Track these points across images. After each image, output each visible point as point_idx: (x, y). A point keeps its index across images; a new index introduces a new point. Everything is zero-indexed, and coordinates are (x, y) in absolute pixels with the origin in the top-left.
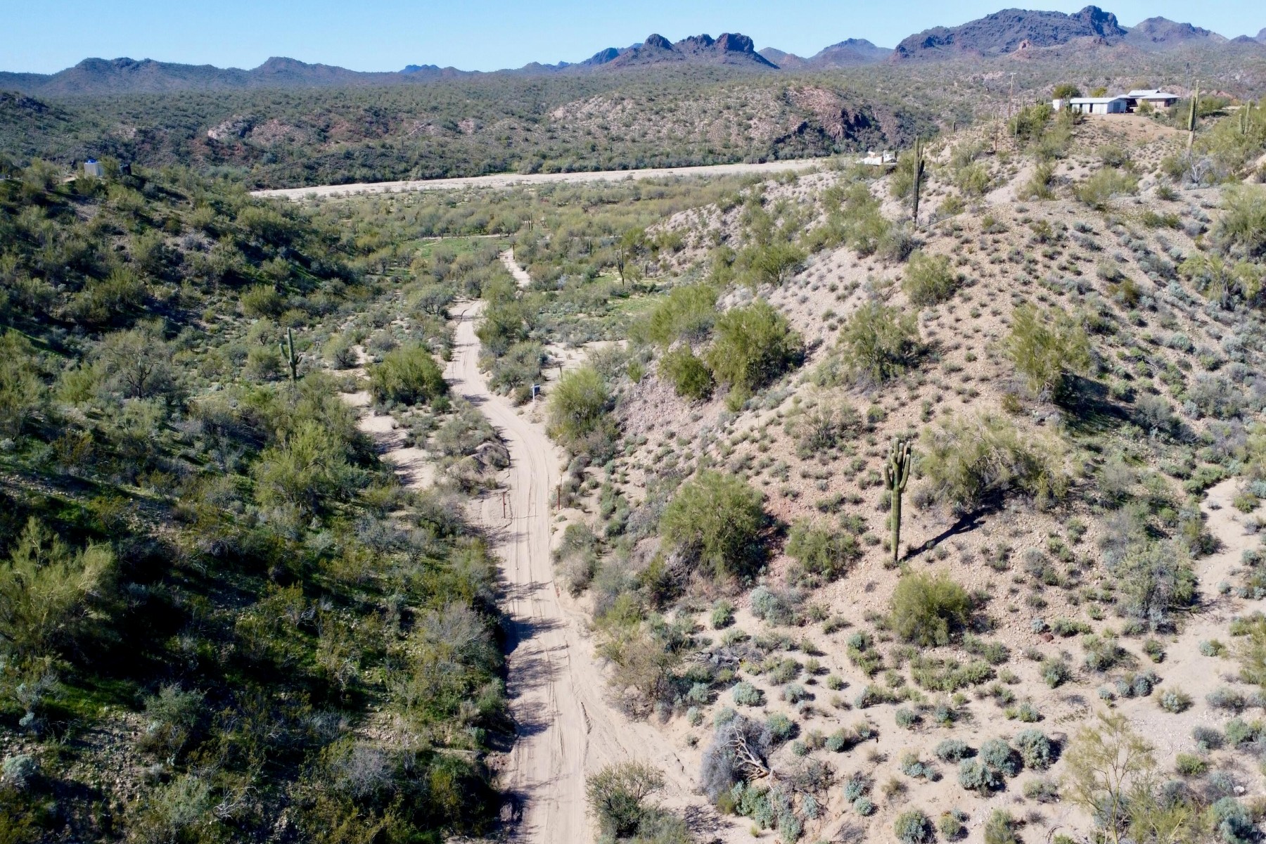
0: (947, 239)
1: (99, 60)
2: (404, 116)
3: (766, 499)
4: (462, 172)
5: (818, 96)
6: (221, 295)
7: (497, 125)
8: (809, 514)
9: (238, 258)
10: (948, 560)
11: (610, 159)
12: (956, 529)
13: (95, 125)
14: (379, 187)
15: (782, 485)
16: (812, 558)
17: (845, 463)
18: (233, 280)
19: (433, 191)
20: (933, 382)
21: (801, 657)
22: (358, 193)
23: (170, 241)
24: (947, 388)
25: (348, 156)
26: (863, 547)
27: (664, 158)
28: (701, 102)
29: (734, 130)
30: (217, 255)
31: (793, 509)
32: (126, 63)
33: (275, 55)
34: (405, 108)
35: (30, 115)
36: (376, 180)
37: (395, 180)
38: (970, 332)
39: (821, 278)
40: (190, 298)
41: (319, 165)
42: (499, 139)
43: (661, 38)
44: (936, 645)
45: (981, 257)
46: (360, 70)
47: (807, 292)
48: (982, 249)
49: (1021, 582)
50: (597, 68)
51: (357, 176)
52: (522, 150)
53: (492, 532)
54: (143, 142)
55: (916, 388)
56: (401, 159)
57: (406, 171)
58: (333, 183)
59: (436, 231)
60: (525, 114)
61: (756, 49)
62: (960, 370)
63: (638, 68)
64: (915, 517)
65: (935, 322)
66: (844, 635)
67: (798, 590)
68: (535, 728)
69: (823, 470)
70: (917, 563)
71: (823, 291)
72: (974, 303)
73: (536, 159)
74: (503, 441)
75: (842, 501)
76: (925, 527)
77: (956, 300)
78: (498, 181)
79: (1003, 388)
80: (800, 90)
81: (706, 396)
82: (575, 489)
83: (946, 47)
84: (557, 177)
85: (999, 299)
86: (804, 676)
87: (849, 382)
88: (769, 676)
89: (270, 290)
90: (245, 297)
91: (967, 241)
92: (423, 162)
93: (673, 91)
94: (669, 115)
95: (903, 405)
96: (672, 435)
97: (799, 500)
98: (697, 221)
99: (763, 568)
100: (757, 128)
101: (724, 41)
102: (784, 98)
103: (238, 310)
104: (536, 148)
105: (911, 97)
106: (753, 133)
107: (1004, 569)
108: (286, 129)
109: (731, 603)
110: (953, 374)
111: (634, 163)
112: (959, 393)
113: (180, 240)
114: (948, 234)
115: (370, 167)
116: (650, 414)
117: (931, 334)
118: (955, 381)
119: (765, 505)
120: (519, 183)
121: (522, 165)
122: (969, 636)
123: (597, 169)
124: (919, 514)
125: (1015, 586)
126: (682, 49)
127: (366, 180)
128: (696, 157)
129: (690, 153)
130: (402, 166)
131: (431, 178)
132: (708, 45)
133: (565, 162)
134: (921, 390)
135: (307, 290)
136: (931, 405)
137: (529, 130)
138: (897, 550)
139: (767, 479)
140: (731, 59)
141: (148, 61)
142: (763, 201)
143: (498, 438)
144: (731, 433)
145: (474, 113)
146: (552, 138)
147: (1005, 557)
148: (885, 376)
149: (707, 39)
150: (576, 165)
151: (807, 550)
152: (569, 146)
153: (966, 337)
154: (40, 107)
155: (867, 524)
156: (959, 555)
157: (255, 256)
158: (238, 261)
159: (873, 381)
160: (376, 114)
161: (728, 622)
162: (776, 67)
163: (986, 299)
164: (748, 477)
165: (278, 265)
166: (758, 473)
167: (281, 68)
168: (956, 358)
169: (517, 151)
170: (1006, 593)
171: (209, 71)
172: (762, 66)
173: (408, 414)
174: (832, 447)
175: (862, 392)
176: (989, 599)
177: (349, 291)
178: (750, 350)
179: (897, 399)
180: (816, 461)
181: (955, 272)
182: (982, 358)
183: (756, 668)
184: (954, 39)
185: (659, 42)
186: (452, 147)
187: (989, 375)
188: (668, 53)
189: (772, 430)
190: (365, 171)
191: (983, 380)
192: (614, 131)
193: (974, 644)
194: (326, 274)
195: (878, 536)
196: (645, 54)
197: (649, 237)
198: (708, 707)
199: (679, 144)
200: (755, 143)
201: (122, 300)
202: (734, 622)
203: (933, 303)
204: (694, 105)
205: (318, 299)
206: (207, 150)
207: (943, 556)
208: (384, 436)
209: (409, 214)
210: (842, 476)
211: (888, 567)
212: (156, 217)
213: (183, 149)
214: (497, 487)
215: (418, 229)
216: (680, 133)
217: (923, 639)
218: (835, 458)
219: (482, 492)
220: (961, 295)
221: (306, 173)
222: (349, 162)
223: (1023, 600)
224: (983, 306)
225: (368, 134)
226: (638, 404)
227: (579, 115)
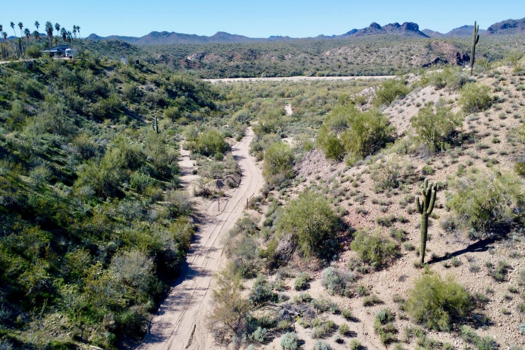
0: (490, 79)
1: (156, 32)
2: (263, 53)
3: (347, 213)
4: (282, 75)
5: (446, 46)
6: (157, 110)
7: (299, 57)
8: (371, 225)
9: (165, 95)
10: (460, 268)
11: (346, 71)
12: (471, 248)
13: (147, 53)
14: (247, 80)
15: (359, 206)
16: (365, 253)
17: (402, 197)
18: (162, 104)
19: (268, 82)
20: (468, 154)
21: (339, 320)
22: (239, 81)
23: (140, 87)
24: (477, 158)
25: (238, 67)
26: (403, 251)
27: (370, 72)
28: (390, 48)
29: (404, 60)
30: (158, 93)
31: (362, 222)
32: (165, 33)
33: (220, 31)
34: (264, 50)
35: (124, 49)
36: (247, 77)
37: (255, 77)
38: (497, 127)
39: (413, 100)
40: (144, 110)
41: (226, 70)
42: (299, 62)
43: (377, 24)
44: (440, 330)
45: (511, 88)
46: (251, 37)
47: (404, 107)
48: (512, 83)
49: (516, 292)
50: (348, 37)
51: (240, 75)
52: (309, 67)
53: (209, 218)
54: (163, 60)
55: (457, 157)
56: (258, 69)
57: (260, 73)
58: (230, 78)
59: (264, 96)
60: (313, 53)
61: (420, 29)
62: (488, 148)
63: (366, 36)
64: (441, 235)
65: (475, 122)
66: (377, 310)
67: (354, 273)
68: (158, 338)
69: (386, 200)
70: (437, 267)
71: (413, 107)
72: (503, 111)
73: (314, 71)
74: (241, 175)
75: (394, 220)
76: (447, 243)
77: (491, 110)
78: (296, 79)
79: (517, 160)
80: (437, 44)
81: (340, 160)
82: (259, 200)
83: (513, 29)
84: (322, 78)
85: (520, 110)
86: (337, 335)
87: (416, 153)
88: (313, 330)
89: (175, 109)
90: (165, 111)
91: (503, 79)
92: (267, 70)
93: (379, 45)
94: (375, 54)
95: (446, 166)
96: (319, 178)
97: (367, 216)
98: (374, 92)
99: (335, 256)
100: (415, 60)
101: (405, 25)
102: (429, 47)
103: (162, 116)
104: (315, 66)
105: (493, 49)
106: (413, 62)
107: (503, 280)
108: (217, 57)
109: (311, 275)
110: (483, 150)
111: (356, 73)
112: (485, 161)
113: (144, 87)
114: (492, 76)
115: (246, 72)
116: (311, 166)
117: (471, 127)
118: (483, 154)
119: (345, 217)
120: (305, 79)
121: (308, 72)
122: (467, 328)
123: (340, 75)
124: (445, 234)
125: (510, 295)
126: (386, 29)
127: (244, 77)
128: (385, 72)
129: (382, 70)
130: (258, 72)
131: (269, 77)
132: (398, 27)
133: (326, 72)
134: (460, 159)
135: (193, 110)
136: (465, 167)
137: (312, 59)
138: (423, 256)
139: (352, 203)
140: (408, 33)
141: (173, 33)
142: (406, 83)
143: (239, 173)
144: (343, 176)
145: (292, 52)
146: (322, 62)
147: (504, 272)
148: (438, 149)
149: (397, 25)
150: (331, 74)
151: (363, 247)
152: (329, 65)
153: (495, 129)
154: (128, 46)
155: (408, 236)
156: (469, 265)
157: (173, 95)
158: (165, 96)
159: (429, 152)
160: (252, 52)
161: (305, 287)
162: (429, 37)
163: (510, 109)
164: (341, 201)
165: (182, 99)
166: (348, 199)
167: (221, 35)
168: (486, 141)
169: (307, 67)
170: (501, 298)
171: (195, 36)
172: (422, 36)
173: (203, 160)
174: (396, 187)
175: (422, 158)
176: (487, 301)
177: (212, 113)
178: (364, 134)
179: (443, 162)
180: (384, 194)
181: (492, 95)
182: (504, 141)
183: (307, 323)
184: (518, 25)
185: (375, 26)
186: (279, 65)
187: (508, 152)
188: (379, 31)
189: (364, 176)
190: (243, 73)
191: (503, 154)
192: (349, 60)
193: (469, 335)
194: (202, 105)
195: (414, 245)
196: (369, 31)
197: (352, 99)
198: (263, 346)
199: (378, 66)
200: (414, 67)
201: (113, 107)
202: (309, 288)
203: (476, 111)
204: (387, 49)
205: (196, 114)
206: (186, 64)
207: (457, 265)
208: (187, 168)
209: (254, 89)
210: (398, 205)
211: (417, 266)
212: (137, 77)
213: (176, 63)
214: (224, 196)
215: (257, 94)
216: (379, 61)
217: (430, 323)
218: (396, 194)
219: (215, 197)
220: (494, 107)
221: (220, 73)
222: (237, 69)
223: (515, 306)
224: (508, 112)
225: (248, 59)
226: (307, 162)
227: (336, 54)
